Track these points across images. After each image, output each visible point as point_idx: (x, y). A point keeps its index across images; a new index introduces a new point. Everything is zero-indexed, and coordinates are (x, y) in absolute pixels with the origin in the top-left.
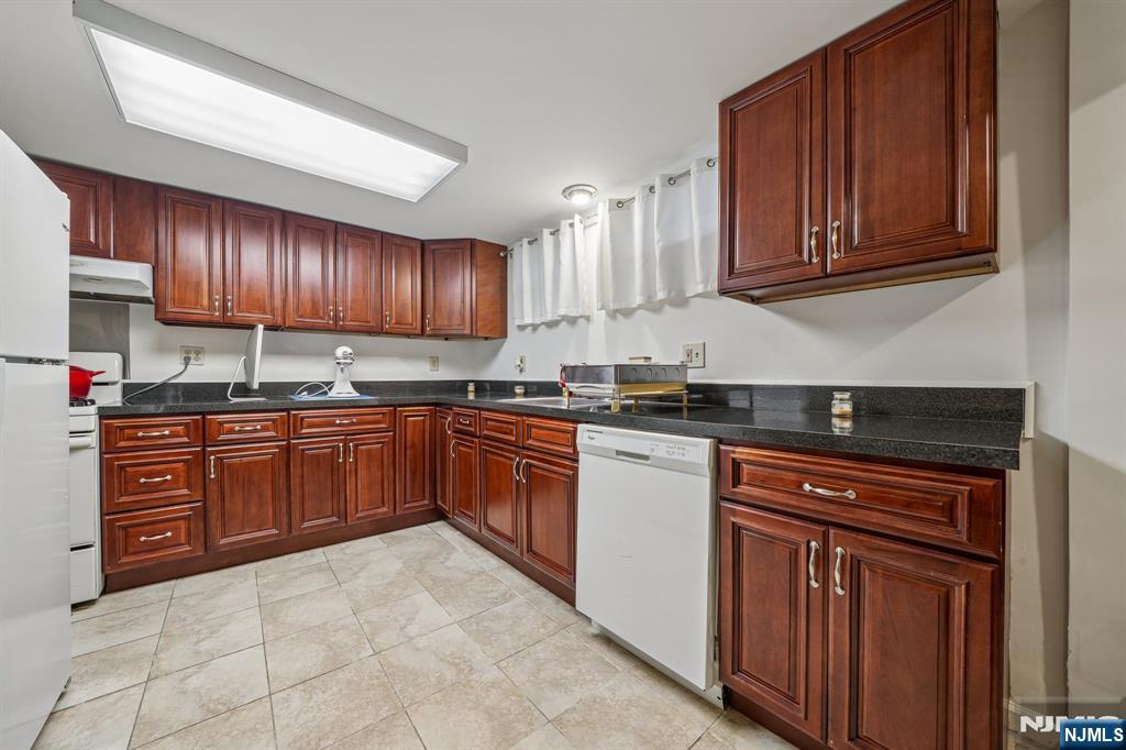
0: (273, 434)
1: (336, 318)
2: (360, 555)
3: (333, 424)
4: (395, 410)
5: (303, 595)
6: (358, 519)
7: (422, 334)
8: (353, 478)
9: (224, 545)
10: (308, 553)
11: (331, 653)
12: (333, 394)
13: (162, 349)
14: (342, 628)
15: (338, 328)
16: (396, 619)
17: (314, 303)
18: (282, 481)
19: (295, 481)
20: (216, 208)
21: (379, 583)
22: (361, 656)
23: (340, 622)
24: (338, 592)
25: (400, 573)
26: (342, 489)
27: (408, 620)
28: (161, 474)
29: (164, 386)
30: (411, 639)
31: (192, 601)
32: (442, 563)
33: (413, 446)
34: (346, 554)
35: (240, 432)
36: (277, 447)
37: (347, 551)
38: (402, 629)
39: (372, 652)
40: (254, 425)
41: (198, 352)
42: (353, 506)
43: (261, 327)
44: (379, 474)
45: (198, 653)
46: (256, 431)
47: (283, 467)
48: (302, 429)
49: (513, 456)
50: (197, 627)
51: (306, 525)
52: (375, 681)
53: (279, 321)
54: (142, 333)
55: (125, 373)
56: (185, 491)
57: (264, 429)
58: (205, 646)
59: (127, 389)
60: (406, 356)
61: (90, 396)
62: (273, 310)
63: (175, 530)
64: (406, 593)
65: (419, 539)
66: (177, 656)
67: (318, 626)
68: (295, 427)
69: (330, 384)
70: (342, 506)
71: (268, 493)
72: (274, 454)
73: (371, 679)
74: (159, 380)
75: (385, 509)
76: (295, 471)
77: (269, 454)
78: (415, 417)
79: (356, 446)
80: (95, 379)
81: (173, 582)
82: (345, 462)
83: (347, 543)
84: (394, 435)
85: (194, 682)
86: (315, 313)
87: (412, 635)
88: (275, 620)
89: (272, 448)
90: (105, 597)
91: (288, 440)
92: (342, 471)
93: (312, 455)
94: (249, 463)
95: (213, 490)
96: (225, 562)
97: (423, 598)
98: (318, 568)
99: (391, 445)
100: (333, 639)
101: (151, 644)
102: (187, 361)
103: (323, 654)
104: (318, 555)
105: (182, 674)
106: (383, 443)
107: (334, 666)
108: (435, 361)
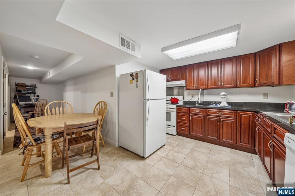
0: (202, 113)
1: (221, 85)
2: (220, 151)
3: (216, 113)
4: (237, 112)
5: (200, 152)
6: (223, 141)
7: (254, 86)
8: (222, 129)
9: (192, 134)
10: (209, 144)
11: (194, 166)
12: (220, 106)
13: (189, 95)
14: (201, 163)
15: (221, 87)
16: (213, 170)
17: (215, 82)
18: (204, 125)
19: (207, 125)
20: (195, 66)
21: (218, 160)
22: (199, 171)
23: (201, 162)
24: (207, 155)
25: (226, 161)
26: (218, 130)
27: (216, 173)
28: (184, 117)
29: (189, 101)
30: (212, 177)
31: (185, 142)
32: (243, 167)
33: (244, 124)
34: (217, 149)
35: (196, 112)
36: (203, 116)
37: (218, 148)
38: (213, 173)
39: (201, 172)
40: (198, 111)
41: (194, 95)
42: (222, 137)
43: (200, 89)
44: (231, 130)
45: (178, 150)
46: (198, 112)
47: (204, 121)
48: (208, 113)
49: (270, 139)
50: (182, 146)
51: (209, 137)
52: (196, 178)
53: (207, 87)
54: (186, 92)
55: (184, 99)
56: (187, 122)
57: (200, 112)
58: (180, 150)
59: (184, 102)
60: (250, 94)
61: (178, 103)
62: (205, 85)
63: (185, 128)
64: (222, 167)
65: (243, 156)
66: (176, 149)
67: (197, 159)
68: (206, 113)
69: (220, 103)
70: (218, 135)
71: (201, 126)
72: (202, 118)
73: (196, 176)
74: (188, 100)
75: (232, 142)
76: (207, 123)
77: (201, 118)
78: (245, 115)
79: (223, 121)
80: (179, 100)
81: (185, 138)
82: (219, 124)
83: (220, 146)
84: (237, 120)
85: (175, 154)
86: (215, 84)
87: (214, 176)
88: (192, 153)
89: (202, 117)
90: (177, 136)
91: (205, 115)
92: (218, 126)
93: (211, 120)
94: (197, 119)
95: (191, 122)
96: (193, 138)
97: (226, 171)
98: (208, 148)
99: (235, 123)
100: (197, 164)
101: (175, 145)
102: (192, 97)
103: (193, 165)
104: (211, 145)
105: (174, 152)
106: (232, 121)
107: (192, 168)
108: (265, 95)
